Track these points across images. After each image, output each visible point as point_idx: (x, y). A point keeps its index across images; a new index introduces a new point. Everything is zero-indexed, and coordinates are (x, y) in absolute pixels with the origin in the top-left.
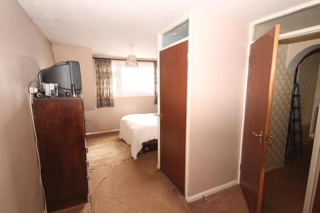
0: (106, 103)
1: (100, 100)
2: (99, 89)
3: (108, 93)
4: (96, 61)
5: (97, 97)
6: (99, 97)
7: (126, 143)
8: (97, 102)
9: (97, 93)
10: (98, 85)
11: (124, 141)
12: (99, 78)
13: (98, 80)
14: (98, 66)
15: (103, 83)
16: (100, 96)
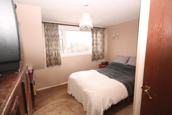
0: (55, 62)
1: (49, 59)
2: (49, 50)
3: (57, 53)
4: (44, 25)
5: (47, 57)
6: (48, 57)
7: (77, 101)
8: (47, 61)
9: (47, 54)
10: (47, 47)
11: (74, 97)
12: (48, 40)
13: (47, 42)
14: (47, 29)
15: (52, 45)
16: (50, 56)
